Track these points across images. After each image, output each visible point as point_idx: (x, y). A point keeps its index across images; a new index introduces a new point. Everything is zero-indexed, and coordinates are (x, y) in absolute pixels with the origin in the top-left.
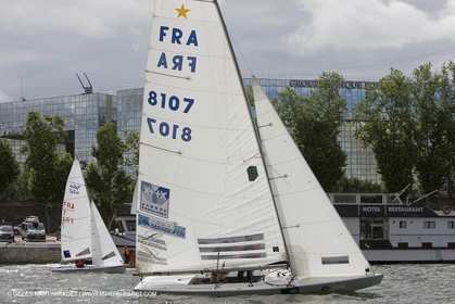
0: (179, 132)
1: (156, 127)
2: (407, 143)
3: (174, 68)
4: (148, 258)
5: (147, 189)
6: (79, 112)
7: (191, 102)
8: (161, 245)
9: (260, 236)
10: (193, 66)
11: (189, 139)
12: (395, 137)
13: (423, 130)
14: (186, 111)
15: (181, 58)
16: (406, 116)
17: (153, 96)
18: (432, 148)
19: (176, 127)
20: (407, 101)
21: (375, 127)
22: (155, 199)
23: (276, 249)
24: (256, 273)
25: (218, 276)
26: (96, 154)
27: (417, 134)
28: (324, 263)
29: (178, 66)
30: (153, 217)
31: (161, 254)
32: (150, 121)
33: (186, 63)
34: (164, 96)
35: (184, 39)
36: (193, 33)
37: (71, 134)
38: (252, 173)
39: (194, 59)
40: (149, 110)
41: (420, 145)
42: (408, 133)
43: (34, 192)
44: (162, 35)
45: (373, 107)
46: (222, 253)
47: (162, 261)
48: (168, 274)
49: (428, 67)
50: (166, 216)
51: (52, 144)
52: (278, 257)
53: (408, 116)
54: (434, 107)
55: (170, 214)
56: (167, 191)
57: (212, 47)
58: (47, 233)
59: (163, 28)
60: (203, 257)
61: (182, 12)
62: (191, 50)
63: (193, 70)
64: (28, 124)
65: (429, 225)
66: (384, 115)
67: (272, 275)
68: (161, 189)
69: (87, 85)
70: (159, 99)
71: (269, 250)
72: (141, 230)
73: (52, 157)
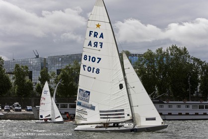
0: (95, 70)
1: (86, 68)
2: (154, 77)
3: (94, 46)
4: (80, 118)
5: (81, 92)
6: (34, 64)
7: (100, 59)
8: (85, 113)
9: (123, 110)
10: (101, 46)
11: (99, 73)
12: (149, 74)
13: (159, 72)
14: (98, 62)
15: (97, 43)
16: (153, 67)
17: (86, 57)
18: (163, 78)
19: (94, 68)
20: (154, 61)
21: (142, 71)
22: (84, 95)
23: (128, 115)
24: (120, 124)
25: (106, 125)
26: (40, 80)
27: (157, 74)
28: (146, 120)
29: (96, 45)
30: (83, 102)
31: (85, 116)
32: (84, 66)
33: (99, 44)
34: (90, 57)
35: (99, 36)
36: (102, 33)
37: (31, 72)
38: (121, 86)
39: (102, 43)
40: (83, 62)
41: (158, 77)
42: (154, 73)
43: (17, 93)
44: (90, 34)
45: (141, 63)
46: (109, 116)
47: (85, 119)
48: (87, 124)
49: (161, 49)
50: (88, 102)
51: (24, 76)
52: (129, 118)
53: (154, 67)
54: (163, 63)
55: (90, 101)
56: (89, 92)
57: (108, 39)
58: (22, 108)
59: (90, 32)
60: (101, 118)
61: (98, 26)
62: (101, 40)
63: (101, 47)
64: (15, 69)
65: (161, 106)
66: (145, 66)
67: (126, 125)
68: (87, 92)
69: (37, 54)
70: (88, 58)
71: (126, 115)
72: (78, 107)
73: (24, 81)
